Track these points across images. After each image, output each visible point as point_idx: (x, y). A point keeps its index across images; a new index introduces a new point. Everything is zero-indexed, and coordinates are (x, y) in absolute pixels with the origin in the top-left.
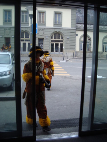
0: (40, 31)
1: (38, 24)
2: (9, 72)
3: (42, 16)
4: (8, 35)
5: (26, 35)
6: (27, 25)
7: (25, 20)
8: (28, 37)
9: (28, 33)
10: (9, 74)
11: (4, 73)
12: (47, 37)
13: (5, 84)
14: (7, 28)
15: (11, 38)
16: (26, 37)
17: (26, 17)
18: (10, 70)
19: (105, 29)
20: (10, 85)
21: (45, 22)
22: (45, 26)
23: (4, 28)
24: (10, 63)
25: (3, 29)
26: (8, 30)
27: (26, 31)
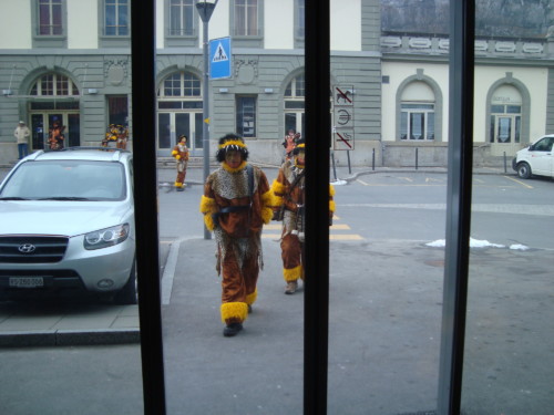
0: (243, 67)
1: (234, 40)
2: (123, 232)
3: (249, 8)
4: (119, 85)
5: (186, 84)
6: (192, 43)
7: (182, 27)
8: (197, 93)
9: (195, 77)
10: (120, 241)
11: (101, 236)
12: (271, 90)
13: (107, 281)
14: (116, 60)
15: (129, 97)
16: (187, 93)
17: (188, 12)
18: (126, 224)
19: (495, 55)
20: (125, 281)
21: (261, 31)
22: (261, 46)
23: (101, 59)
24: (123, 197)
25: (101, 65)
26: (119, 67)
27: (186, 66)
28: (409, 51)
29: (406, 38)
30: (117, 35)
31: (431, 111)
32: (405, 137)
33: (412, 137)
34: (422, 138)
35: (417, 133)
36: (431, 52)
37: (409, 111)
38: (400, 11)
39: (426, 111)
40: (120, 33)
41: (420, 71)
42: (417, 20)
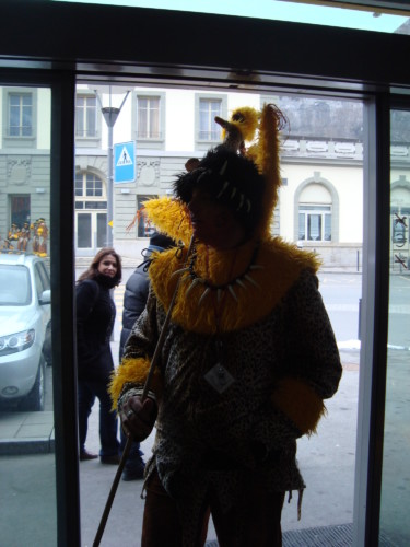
0: (145, 169)
1: (138, 142)
2: (28, 338)
3: (151, 112)
4: (21, 184)
5: (89, 185)
6: (94, 144)
7: (85, 128)
8: (99, 193)
9: (97, 178)
10: (25, 347)
11: (7, 342)
13: (11, 388)
14: (19, 160)
15: (32, 197)
16: (89, 193)
17: (91, 114)
18: (32, 330)
20: (30, 388)
21: (163, 134)
22: (163, 149)
23: (4, 158)
24: (28, 302)
25: (4, 164)
26: (23, 167)
27: (89, 167)
28: (306, 155)
29: (303, 142)
30: (21, 136)
31: (328, 212)
32: (303, 238)
33: (310, 238)
34: (319, 238)
35: (314, 234)
36: (328, 155)
37: (307, 212)
38: (296, 114)
39: (323, 213)
40: (24, 134)
41: (317, 174)
42: (313, 123)
